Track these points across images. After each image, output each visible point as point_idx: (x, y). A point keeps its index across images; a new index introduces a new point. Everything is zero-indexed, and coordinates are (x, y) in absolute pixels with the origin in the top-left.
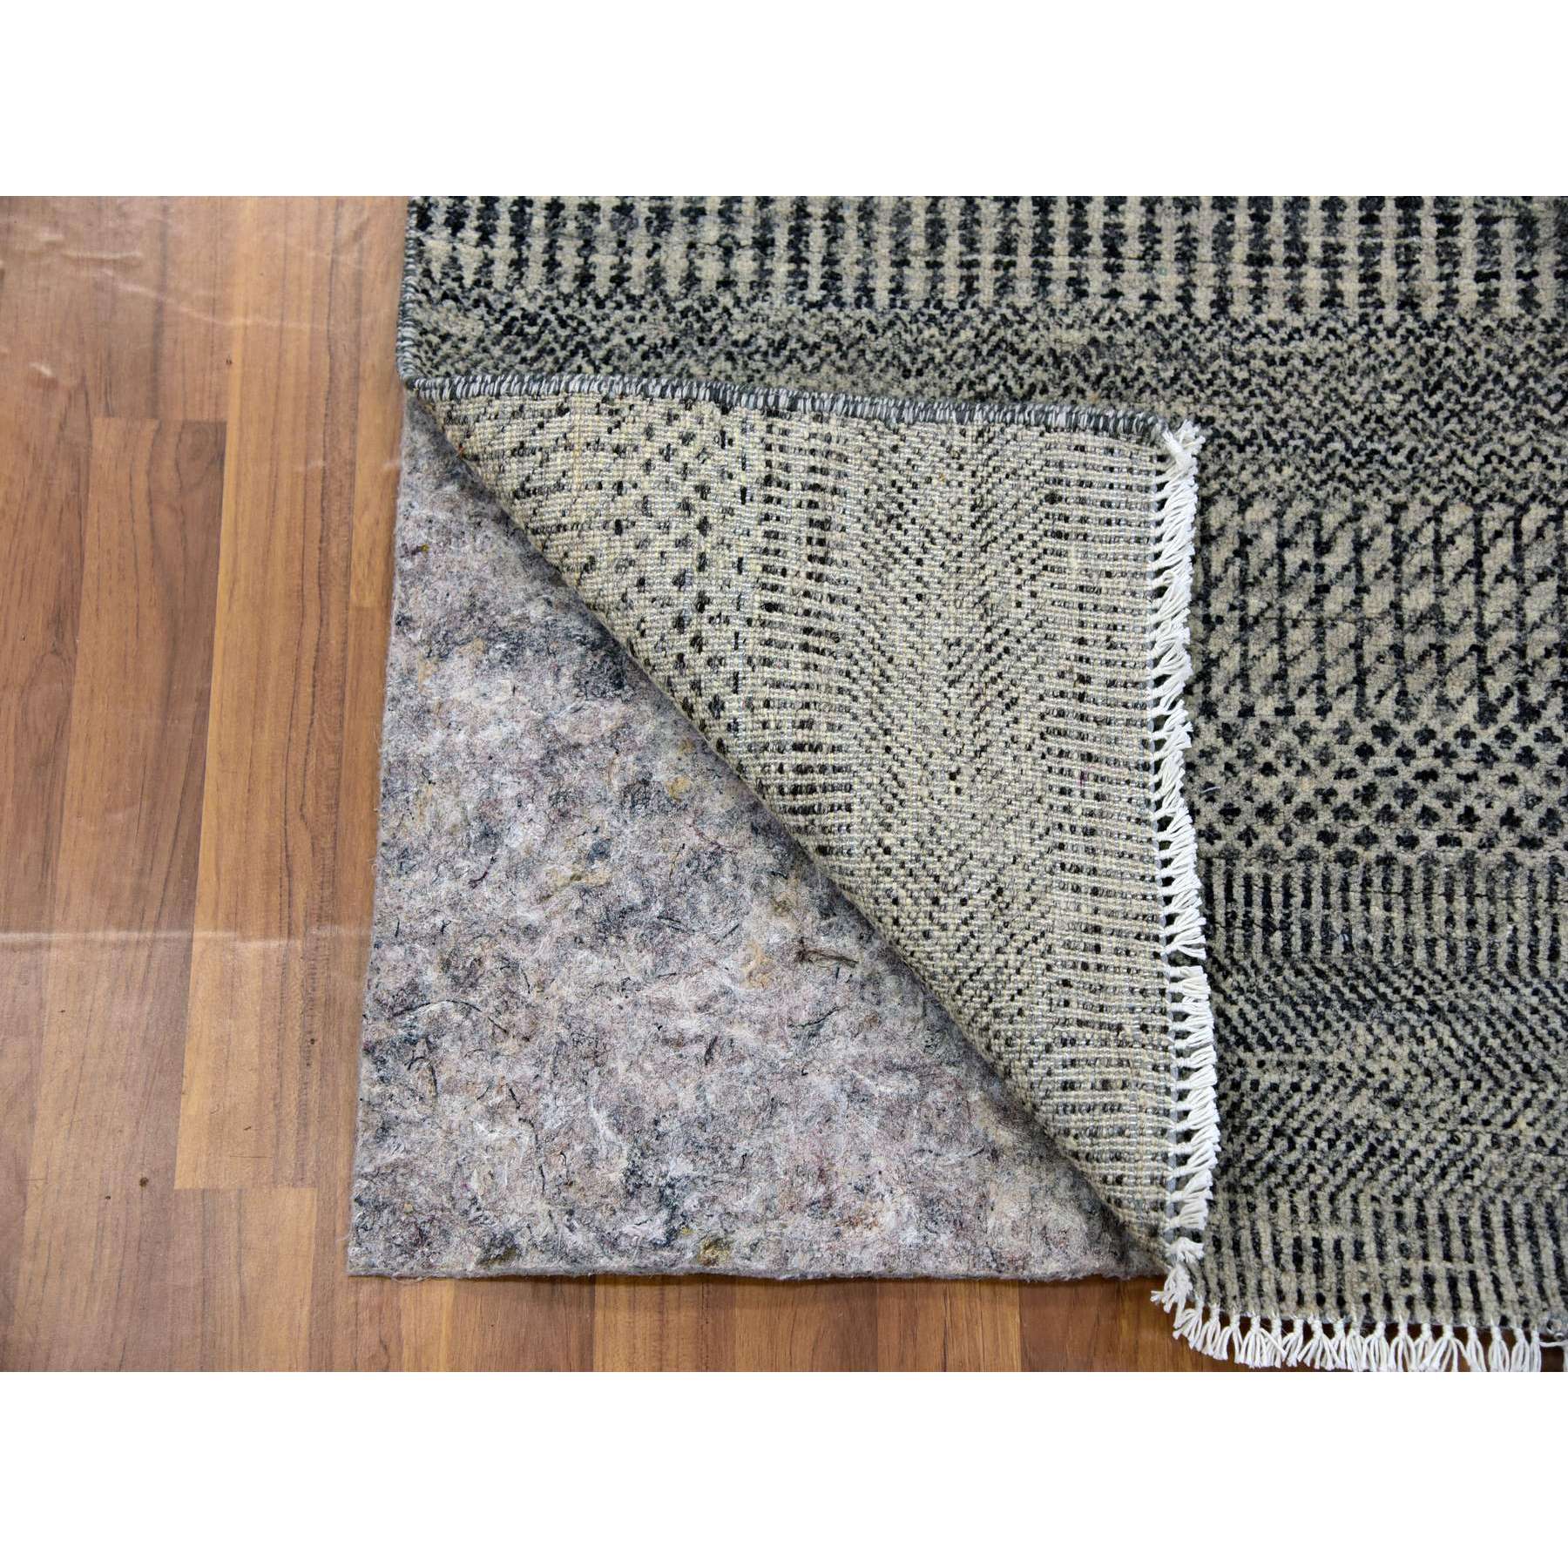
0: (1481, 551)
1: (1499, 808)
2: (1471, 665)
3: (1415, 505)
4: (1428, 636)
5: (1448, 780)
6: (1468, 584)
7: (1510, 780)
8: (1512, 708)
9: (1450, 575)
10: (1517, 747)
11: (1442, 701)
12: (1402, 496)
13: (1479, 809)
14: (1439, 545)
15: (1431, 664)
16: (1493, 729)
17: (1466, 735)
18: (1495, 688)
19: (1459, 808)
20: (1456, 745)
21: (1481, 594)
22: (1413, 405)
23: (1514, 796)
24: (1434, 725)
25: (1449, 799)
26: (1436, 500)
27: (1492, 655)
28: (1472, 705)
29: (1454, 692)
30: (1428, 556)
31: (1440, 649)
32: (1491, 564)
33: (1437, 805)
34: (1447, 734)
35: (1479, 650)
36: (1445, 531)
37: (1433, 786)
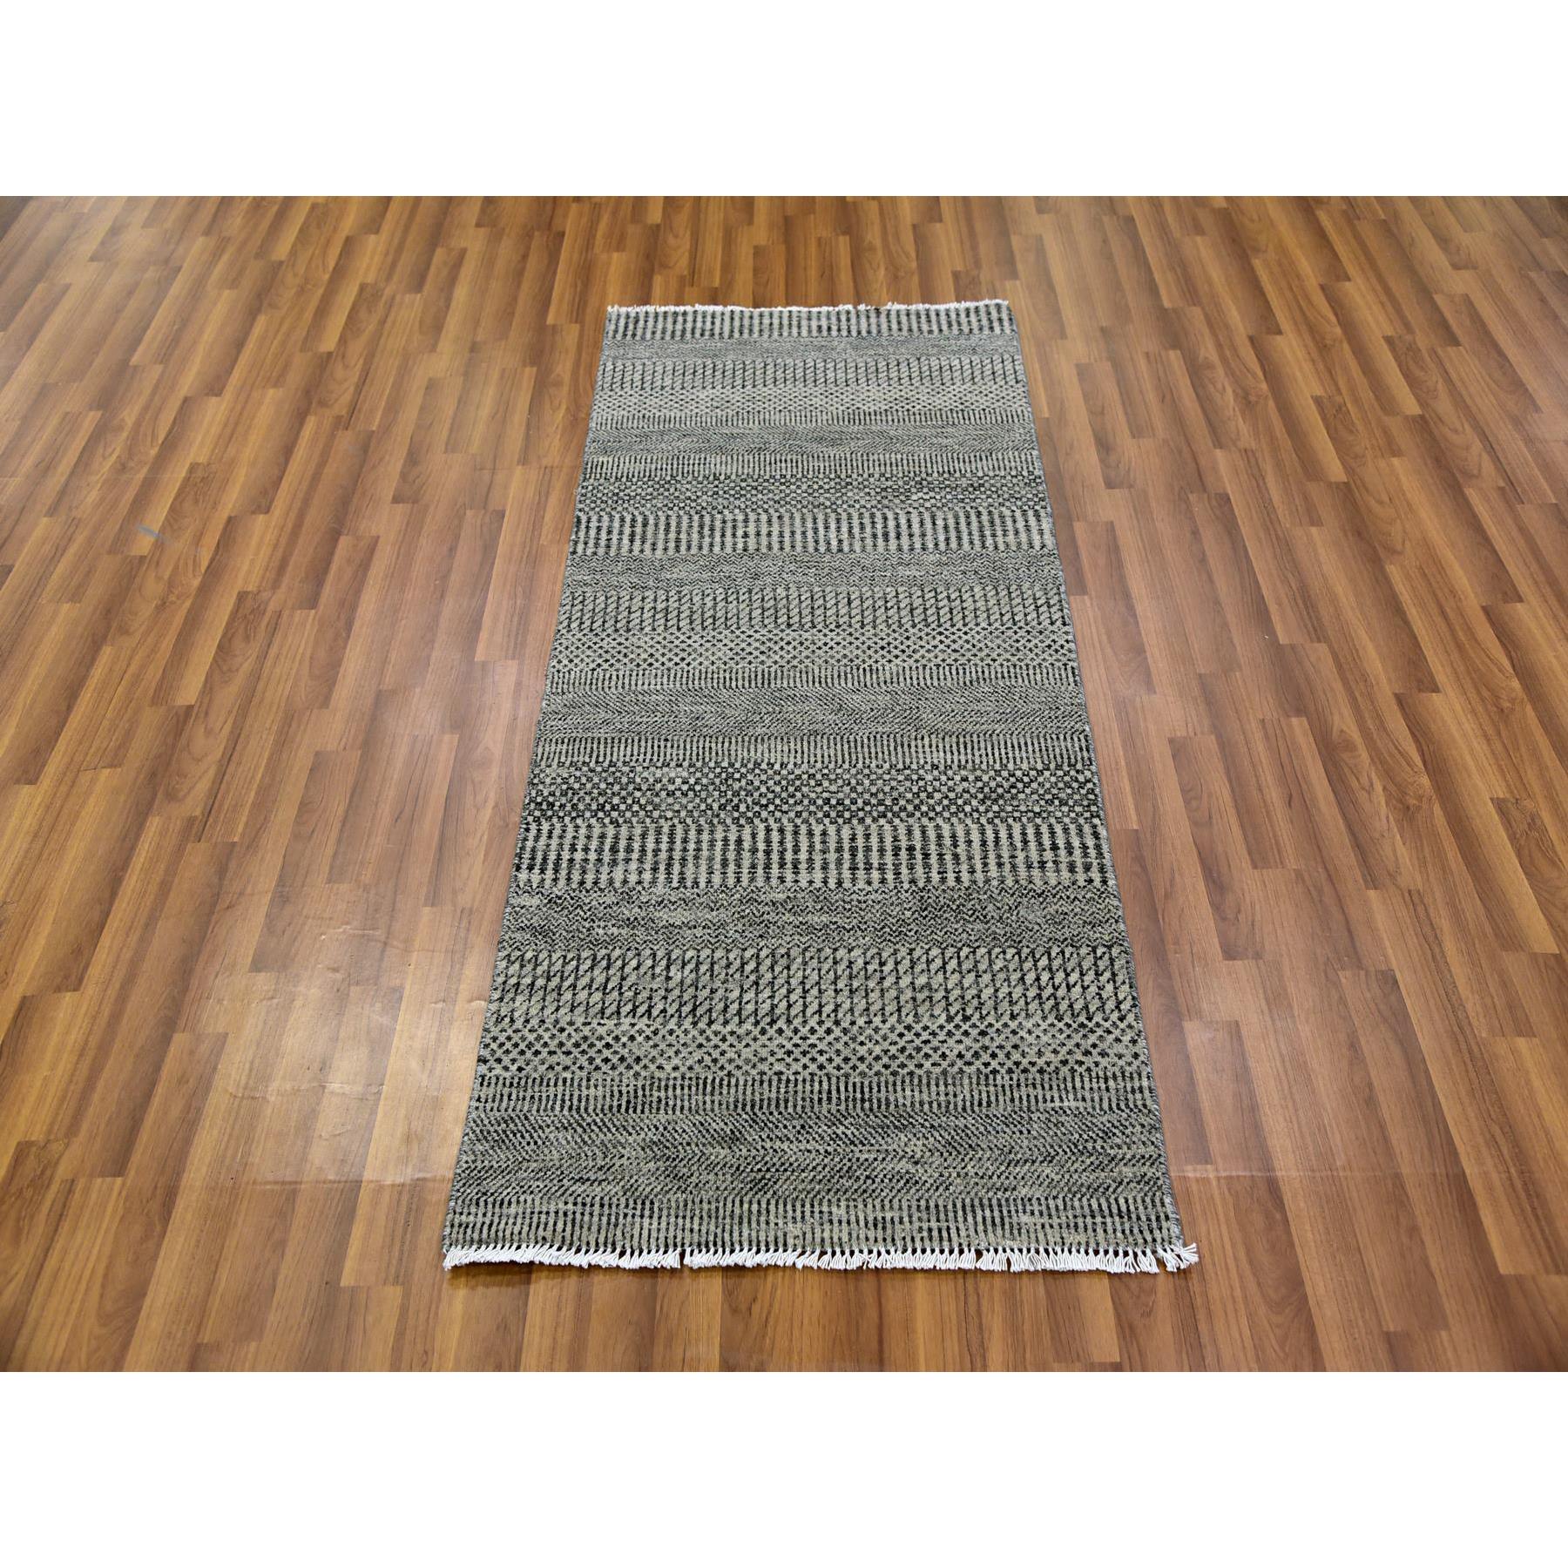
0: (945, 963)
1: (956, 1052)
2: (943, 1003)
3: (918, 949)
4: (926, 993)
5: (935, 1043)
6: (940, 975)
7: (960, 1042)
8: (960, 1017)
9: (933, 972)
10: (962, 1030)
11: (932, 1015)
12: (913, 946)
13: (948, 1053)
14: (928, 962)
15: (927, 1003)
16: (952, 1024)
17: (941, 1027)
18: (953, 1010)
19: (940, 1053)
20: (938, 1031)
21: (946, 978)
22: (916, 915)
23: (961, 1047)
24: (929, 1024)
25: (935, 1050)
26: (927, 947)
27: (951, 999)
28: (944, 1016)
29: (936, 1013)
30: (924, 966)
31: (931, 998)
32: (949, 968)
33: (931, 1052)
34: (934, 1027)
35: (946, 998)
36: (931, 958)
37: (929, 1045)
